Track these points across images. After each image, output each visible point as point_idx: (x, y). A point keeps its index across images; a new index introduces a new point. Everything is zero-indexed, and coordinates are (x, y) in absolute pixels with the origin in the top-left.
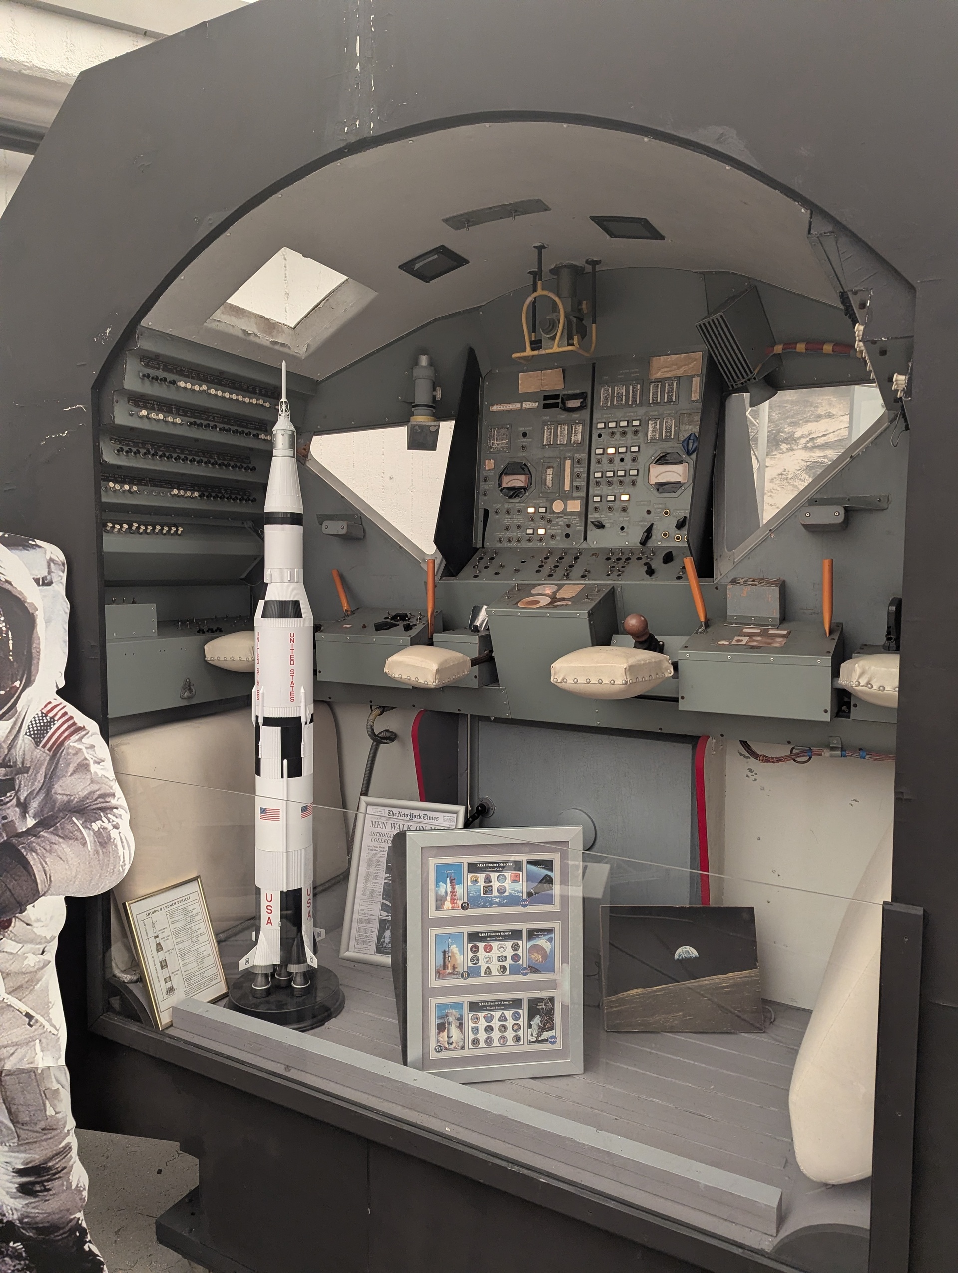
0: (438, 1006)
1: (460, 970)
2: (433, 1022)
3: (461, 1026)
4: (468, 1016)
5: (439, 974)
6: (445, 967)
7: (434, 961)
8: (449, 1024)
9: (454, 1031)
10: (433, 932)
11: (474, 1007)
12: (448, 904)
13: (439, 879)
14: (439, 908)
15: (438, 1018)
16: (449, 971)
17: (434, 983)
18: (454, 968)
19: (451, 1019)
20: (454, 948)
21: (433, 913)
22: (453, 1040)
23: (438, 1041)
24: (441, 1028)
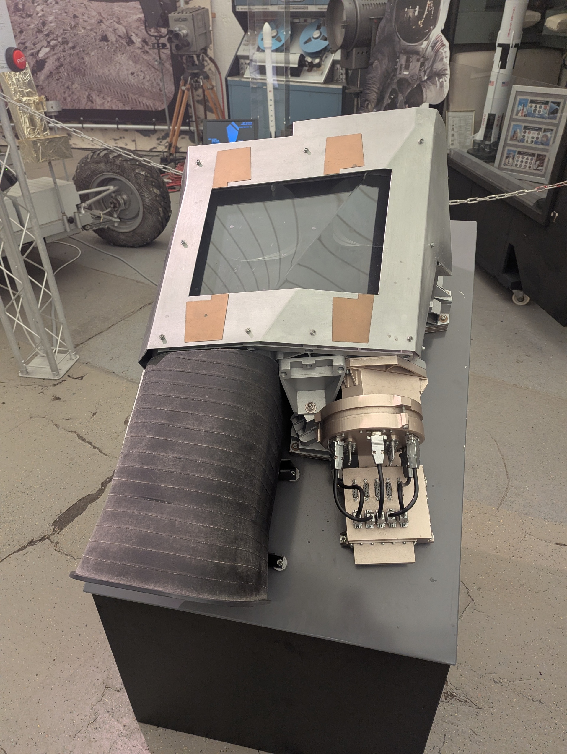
0: (508, 150)
1: (518, 139)
2: (505, 155)
3: (513, 159)
4: (517, 156)
5: (511, 139)
6: (513, 137)
7: (510, 134)
8: (510, 157)
9: (511, 160)
10: (513, 123)
11: (520, 153)
12: (520, 114)
13: (520, 104)
14: (517, 115)
15: (507, 154)
16: (515, 138)
17: (509, 142)
18: (516, 137)
19: (511, 155)
20: (518, 130)
21: (514, 117)
22: (510, 162)
23: (505, 162)
24: (507, 157)
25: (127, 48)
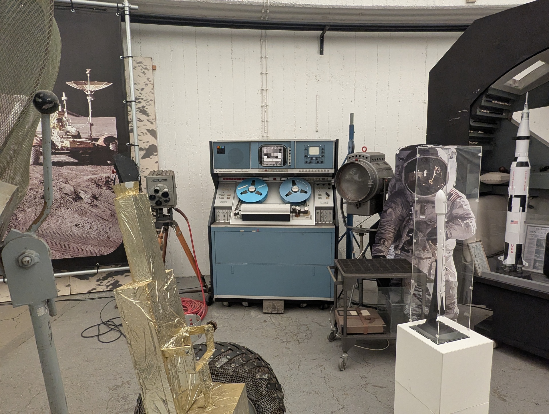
25: (73, 204)
